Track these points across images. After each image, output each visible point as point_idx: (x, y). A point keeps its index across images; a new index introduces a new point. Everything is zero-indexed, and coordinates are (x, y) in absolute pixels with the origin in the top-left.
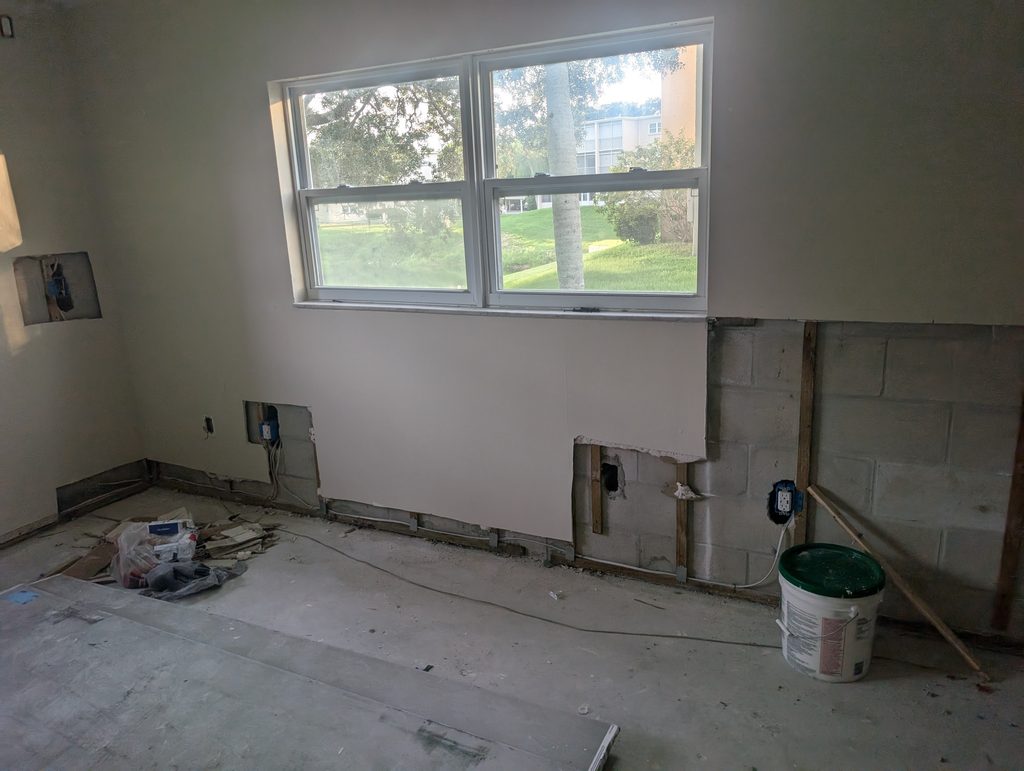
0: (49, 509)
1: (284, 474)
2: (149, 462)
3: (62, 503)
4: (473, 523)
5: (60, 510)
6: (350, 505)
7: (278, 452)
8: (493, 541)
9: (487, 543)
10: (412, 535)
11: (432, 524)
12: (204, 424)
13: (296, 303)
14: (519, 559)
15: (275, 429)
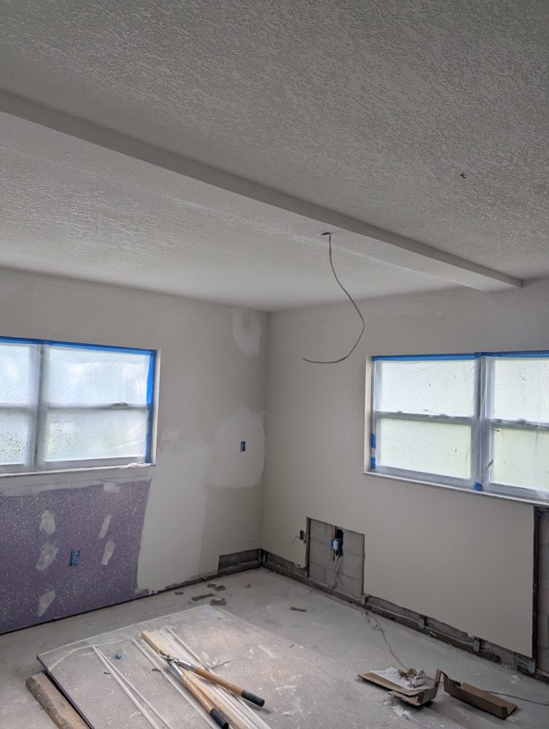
0: (214, 568)
1: (342, 573)
2: (263, 551)
3: (221, 566)
4: (463, 630)
5: (219, 569)
6: (381, 602)
7: (340, 558)
8: (476, 646)
9: (472, 648)
10: (419, 630)
11: (434, 626)
12: (299, 535)
13: (365, 472)
14: (494, 664)
15: (340, 544)
